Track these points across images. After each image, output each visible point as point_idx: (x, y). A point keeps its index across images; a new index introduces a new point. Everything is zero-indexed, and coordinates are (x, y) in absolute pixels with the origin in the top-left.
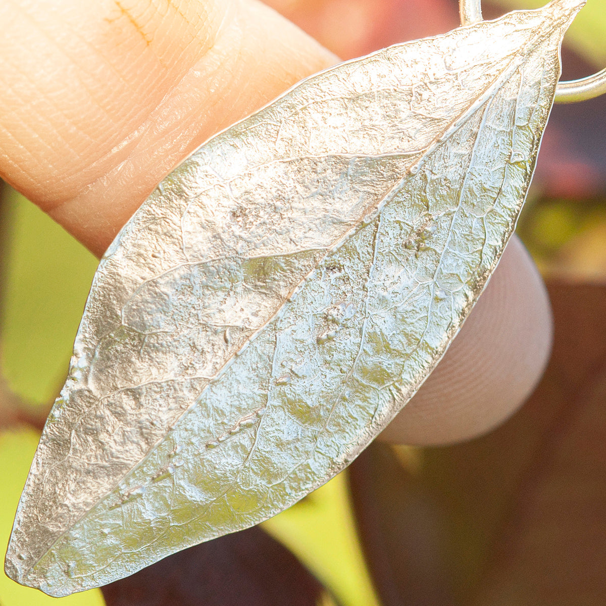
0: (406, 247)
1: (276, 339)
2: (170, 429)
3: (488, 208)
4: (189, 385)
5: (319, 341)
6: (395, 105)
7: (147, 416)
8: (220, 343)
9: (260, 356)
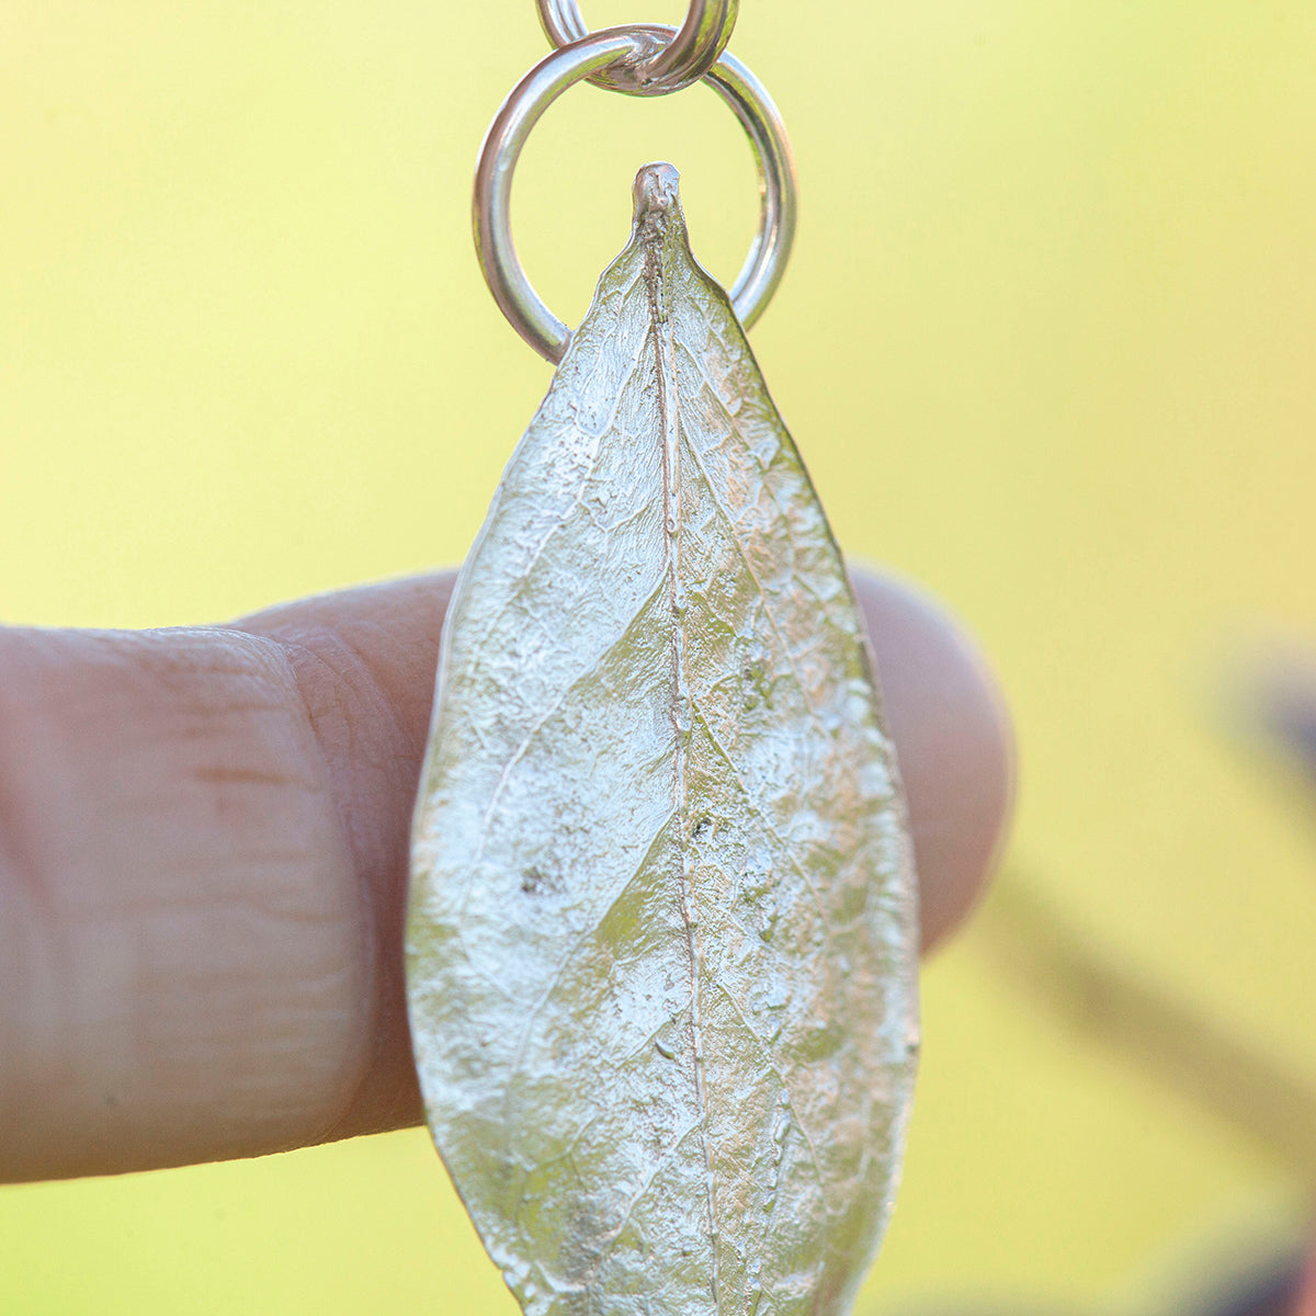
0: (750, 709)
1: (723, 990)
2: (713, 1238)
3: (790, 556)
4: (681, 1159)
5: (765, 936)
6: (580, 546)
7: (671, 1252)
8: (665, 1066)
9: (724, 1032)
